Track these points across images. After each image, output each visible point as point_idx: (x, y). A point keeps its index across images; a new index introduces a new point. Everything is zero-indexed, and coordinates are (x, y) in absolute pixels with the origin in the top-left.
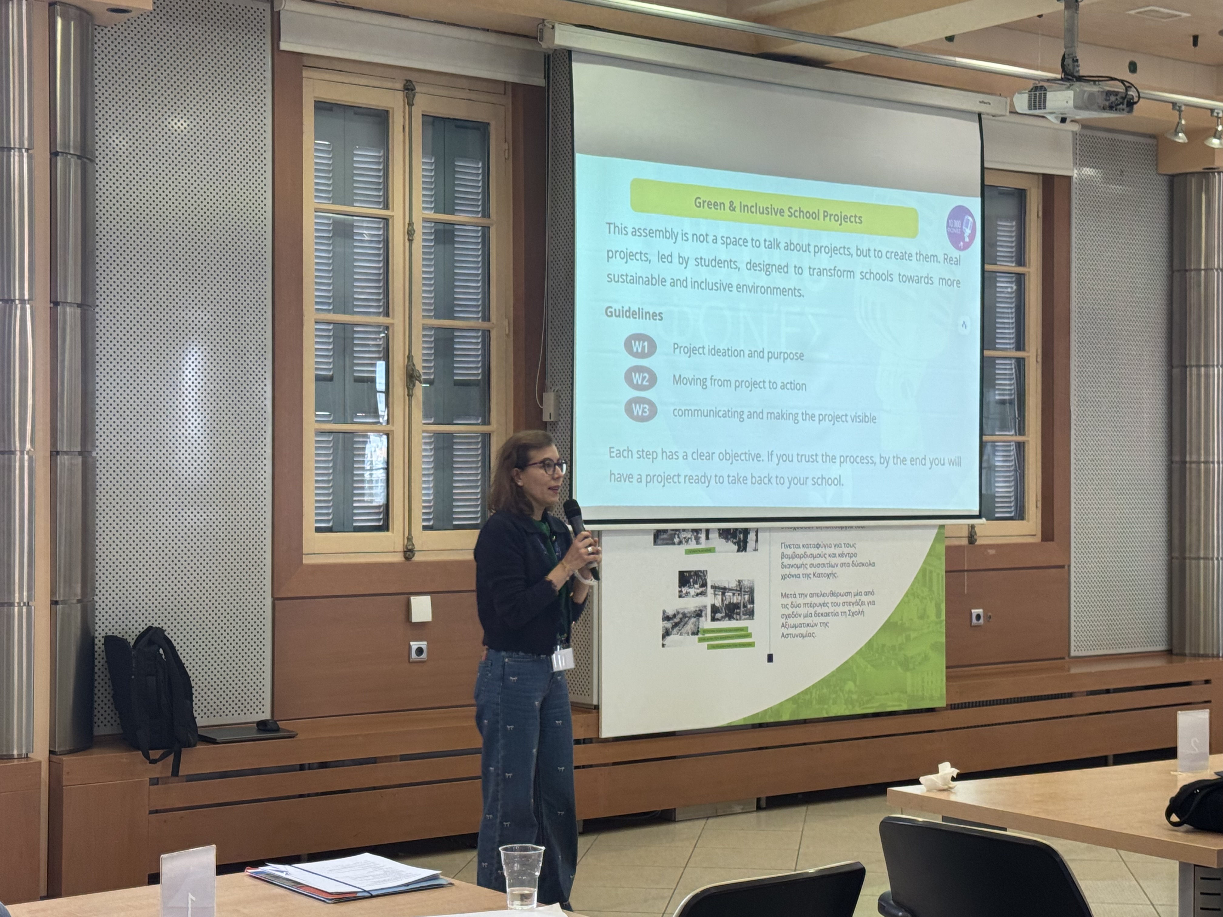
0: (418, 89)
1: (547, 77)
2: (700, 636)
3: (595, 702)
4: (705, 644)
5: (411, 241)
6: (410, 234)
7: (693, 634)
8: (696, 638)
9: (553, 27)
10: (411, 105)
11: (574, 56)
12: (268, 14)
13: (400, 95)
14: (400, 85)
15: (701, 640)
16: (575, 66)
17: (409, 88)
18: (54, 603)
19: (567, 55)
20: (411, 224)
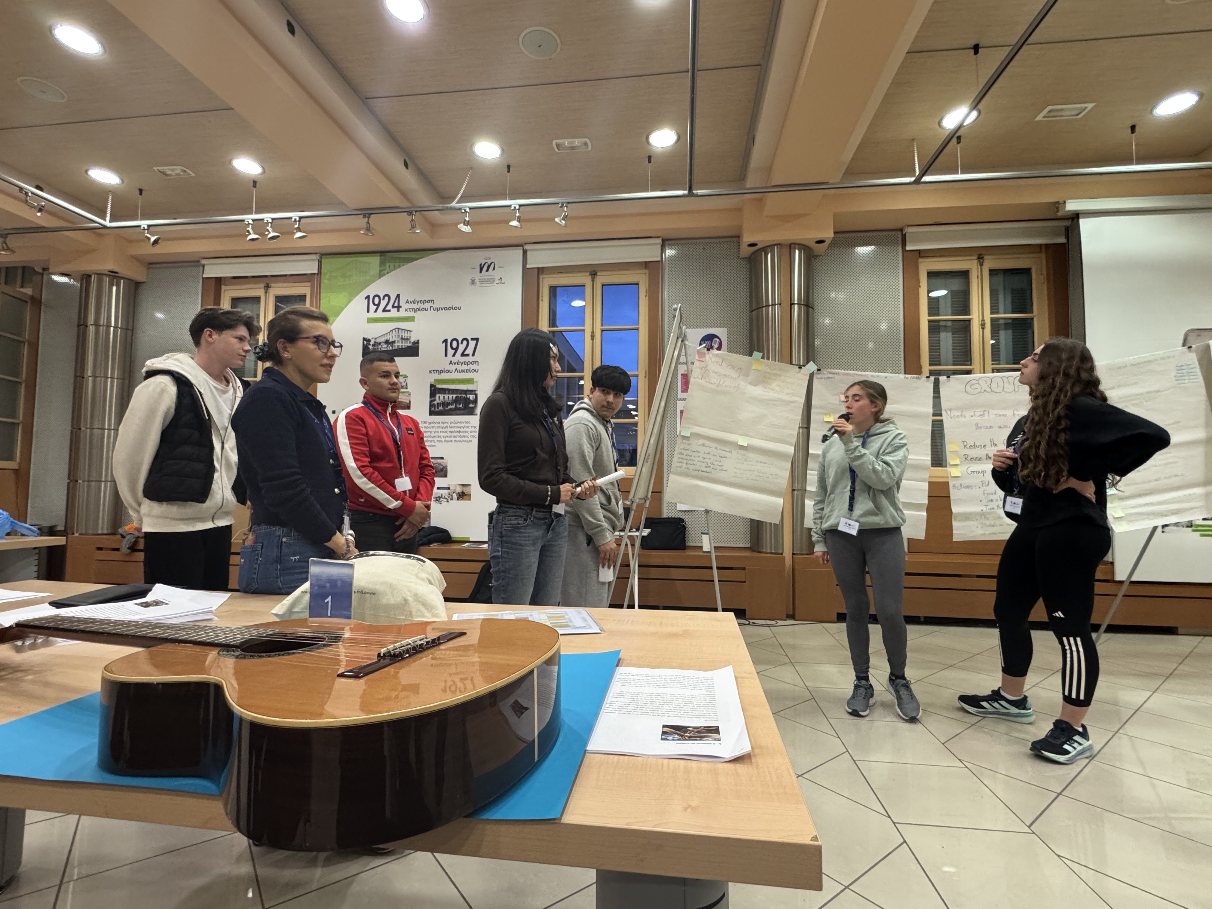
0: (986, 257)
1: (1067, 237)
2: (1193, 528)
3: (1111, 560)
4: (1198, 533)
5: (983, 328)
6: (983, 326)
7: (1187, 527)
8: (1190, 529)
9: (1065, 202)
10: (981, 265)
11: (1080, 216)
12: (900, 236)
13: (976, 261)
14: (976, 258)
15: (1194, 531)
16: (1081, 221)
17: (980, 258)
18: (793, 490)
19: (1076, 216)
20: (983, 320)
